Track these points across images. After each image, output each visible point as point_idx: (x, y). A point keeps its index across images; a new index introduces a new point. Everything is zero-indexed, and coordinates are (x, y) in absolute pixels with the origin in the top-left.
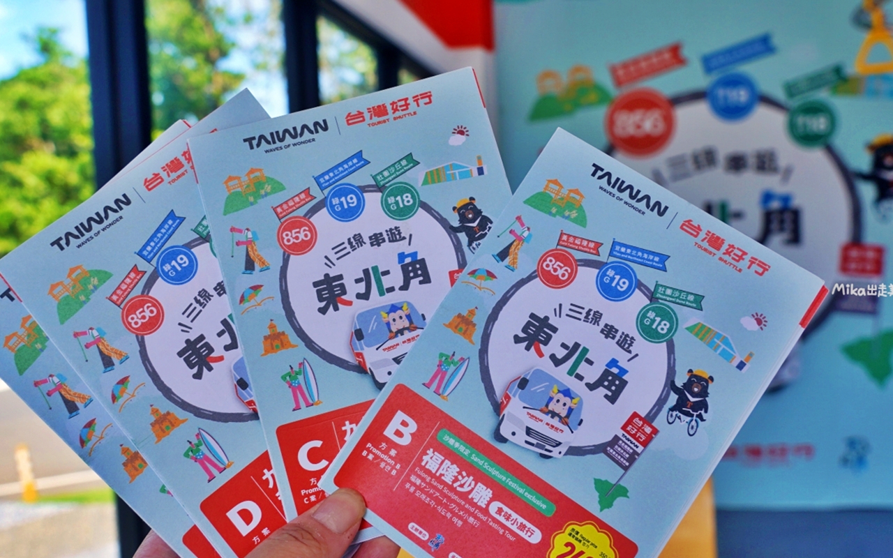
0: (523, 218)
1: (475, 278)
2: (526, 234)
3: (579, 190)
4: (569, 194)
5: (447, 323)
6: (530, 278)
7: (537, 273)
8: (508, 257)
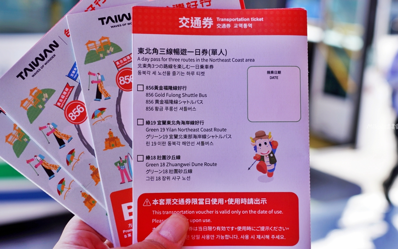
0: (91, 71)
1: (97, 117)
2: (100, 77)
3: (104, 36)
4: (101, 42)
5: (105, 148)
6: (120, 95)
7: (121, 90)
8: (102, 95)
